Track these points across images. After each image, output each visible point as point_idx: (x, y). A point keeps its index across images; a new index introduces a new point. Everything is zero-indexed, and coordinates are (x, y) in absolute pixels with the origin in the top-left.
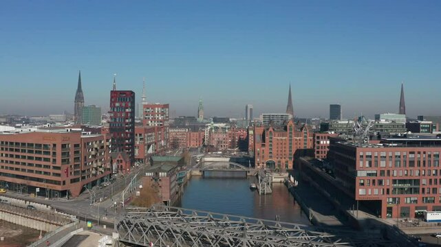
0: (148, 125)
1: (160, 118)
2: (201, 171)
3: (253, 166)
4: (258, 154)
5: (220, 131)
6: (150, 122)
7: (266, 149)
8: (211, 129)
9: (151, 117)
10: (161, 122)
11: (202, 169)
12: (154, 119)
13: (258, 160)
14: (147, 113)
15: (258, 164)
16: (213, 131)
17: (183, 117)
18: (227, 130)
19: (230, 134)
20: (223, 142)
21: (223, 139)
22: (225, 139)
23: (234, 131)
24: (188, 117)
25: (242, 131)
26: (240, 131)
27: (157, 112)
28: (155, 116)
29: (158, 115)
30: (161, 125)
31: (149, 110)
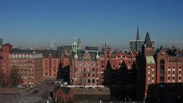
5: (87, 56)
16: (76, 56)
17: (63, 47)
18: (98, 56)
19: (103, 62)
20: (91, 75)
21: (91, 70)
22: (95, 70)
23: (109, 57)
24: (67, 46)
25: (121, 57)
26: (118, 57)
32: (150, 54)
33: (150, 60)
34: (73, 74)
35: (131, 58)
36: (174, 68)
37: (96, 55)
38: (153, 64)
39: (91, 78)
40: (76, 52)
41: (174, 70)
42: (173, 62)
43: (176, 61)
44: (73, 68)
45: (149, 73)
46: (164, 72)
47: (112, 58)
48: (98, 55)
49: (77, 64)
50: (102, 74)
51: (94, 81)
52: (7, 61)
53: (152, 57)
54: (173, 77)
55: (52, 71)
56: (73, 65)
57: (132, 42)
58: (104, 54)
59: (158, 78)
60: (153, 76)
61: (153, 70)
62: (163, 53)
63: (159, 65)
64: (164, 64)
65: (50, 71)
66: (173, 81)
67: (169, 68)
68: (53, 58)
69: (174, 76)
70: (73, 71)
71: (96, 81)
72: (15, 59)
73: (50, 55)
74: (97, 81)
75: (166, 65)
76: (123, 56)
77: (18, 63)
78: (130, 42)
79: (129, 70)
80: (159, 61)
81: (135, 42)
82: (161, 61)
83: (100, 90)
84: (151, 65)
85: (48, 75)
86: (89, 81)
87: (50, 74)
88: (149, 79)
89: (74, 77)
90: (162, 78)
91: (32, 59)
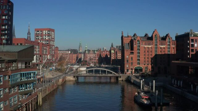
1: (47, 39)
2: (74, 77)
3: (123, 72)
4: (127, 61)
5: (91, 52)
6: (39, 41)
7: (134, 56)
8: (85, 51)
9: (40, 38)
10: (47, 41)
11: (76, 75)
12: (42, 39)
13: (127, 66)
14: (37, 35)
15: (128, 71)
18: (96, 52)
19: (98, 54)
20: (93, 60)
21: (93, 57)
22: (95, 58)
23: (100, 52)
25: (106, 52)
26: (104, 52)
27: (44, 34)
28: (43, 37)
29: (45, 36)
30: (47, 43)
31: (38, 33)
33: (113, 51)
34: (86, 59)
41: (120, 55)
44: (86, 57)
45: (112, 56)
46: (117, 55)
47: (102, 52)
49: (87, 55)
50: (98, 59)
52: (57, 54)
62: (116, 49)
63: (115, 53)
65: (72, 60)
66: (120, 58)
68: (73, 54)
72: (61, 53)
73: (72, 52)
75: (118, 53)
78: (117, 46)
80: (115, 52)
81: (119, 46)
84: (113, 53)
85: (71, 62)
90: (116, 57)
91: (68, 53)
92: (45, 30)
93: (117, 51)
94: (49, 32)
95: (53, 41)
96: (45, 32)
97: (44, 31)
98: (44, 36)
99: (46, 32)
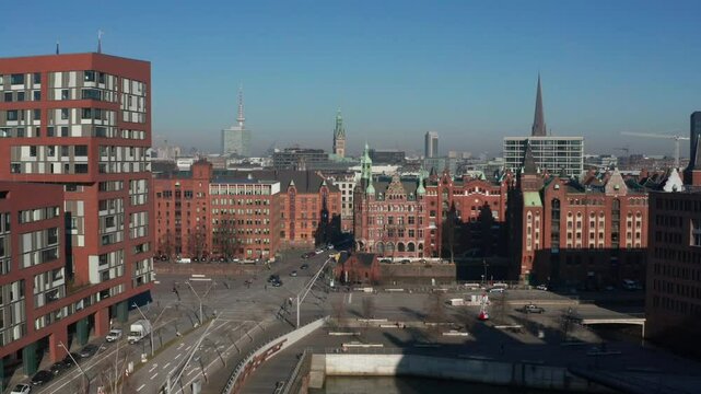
0: (18, 167)
1: (76, 132)
5: (397, 189)
6: (26, 151)
8: (364, 183)
9: (31, 124)
10: (81, 150)
12: (46, 135)
14: (9, 105)
16: (371, 190)
17: (294, 152)
18: (421, 190)
19: (433, 203)
20: (407, 232)
21: (406, 221)
22: (416, 222)
24: (306, 151)
25: (477, 190)
26: (470, 192)
27: (58, 96)
28: (53, 117)
29: (66, 114)
30: (81, 168)
31: (20, 87)
32: (532, 187)
33: (532, 199)
34: (364, 232)
35: (500, 193)
36: (579, 215)
37: (418, 186)
38: (537, 208)
39: (406, 241)
40: (371, 179)
41: (579, 219)
42: (578, 203)
43: (584, 202)
44: (364, 218)
45: (530, 225)
46: (559, 224)
47: (454, 193)
48: (421, 186)
49: (373, 208)
50: (432, 231)
51: (411, 247)
52: (203, 201)
53: (537, 193)
54: (579, 234)
55: (298, 226)
56: (364, 211)
57: (514, 142)
58: (436, 184)
59: (548, 235)
60: (537, 230)
61: (537, 219)
62: (557, 187)
63: (549, 208)
64: (559, 207)
65: (292, 225)
66: (579, 242)
67: (570, 215)
68: (299, 192)
69: (580, 231)
70: (364, 224)
71: (417, 247)
73: (292, 183)
74: (421, 246)
75: (564, 209)
76: (480, 190)
77: (231, 207)
79: (496, 223)
80: (548, 200)
81: (521, 142)
82: (553, 201)
83: (428, 266)
84: (533, 209)
85: (287, 237)
86: (401, 247)
87: (292, 236)
88: (529, 236)
89: (367, 238)
90: (556, 236)
91: (265, 196)
92: (64, 63)
93: (556, 195)
94: (88, 85)
95: (132, 144)
96: (65, 80)
97: (58, 76)
98: (59, 112)
99: (73, 82)
